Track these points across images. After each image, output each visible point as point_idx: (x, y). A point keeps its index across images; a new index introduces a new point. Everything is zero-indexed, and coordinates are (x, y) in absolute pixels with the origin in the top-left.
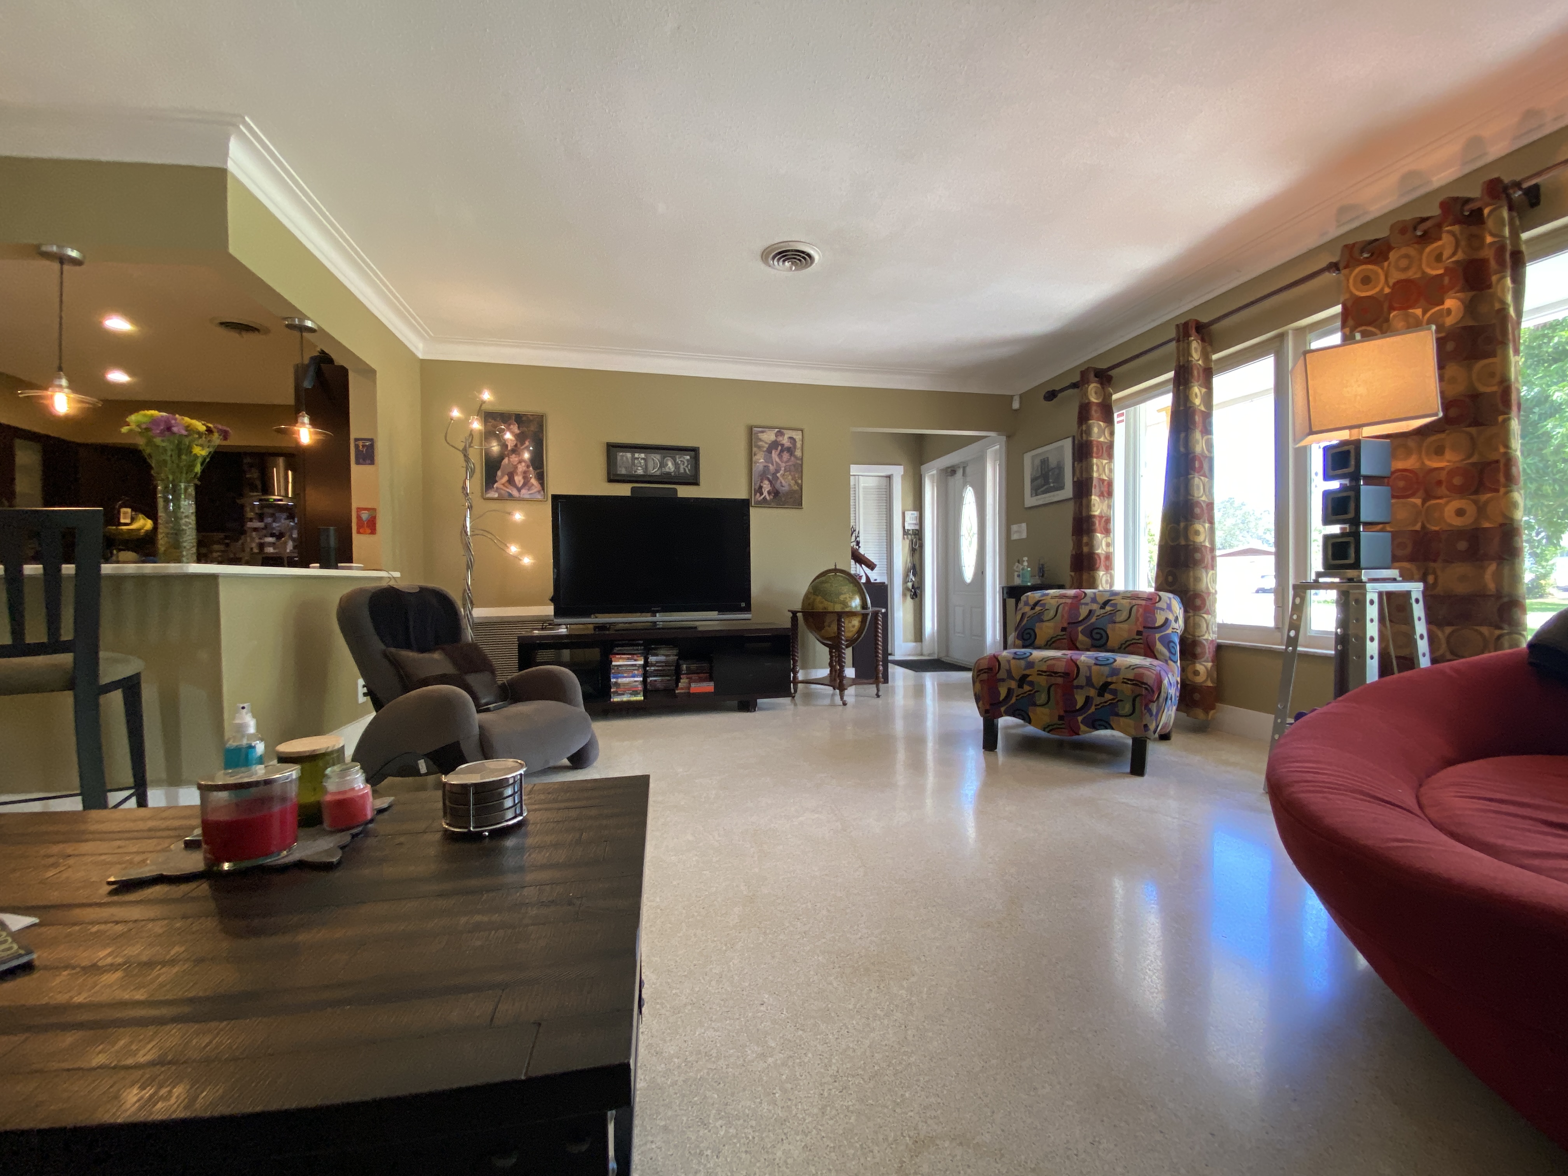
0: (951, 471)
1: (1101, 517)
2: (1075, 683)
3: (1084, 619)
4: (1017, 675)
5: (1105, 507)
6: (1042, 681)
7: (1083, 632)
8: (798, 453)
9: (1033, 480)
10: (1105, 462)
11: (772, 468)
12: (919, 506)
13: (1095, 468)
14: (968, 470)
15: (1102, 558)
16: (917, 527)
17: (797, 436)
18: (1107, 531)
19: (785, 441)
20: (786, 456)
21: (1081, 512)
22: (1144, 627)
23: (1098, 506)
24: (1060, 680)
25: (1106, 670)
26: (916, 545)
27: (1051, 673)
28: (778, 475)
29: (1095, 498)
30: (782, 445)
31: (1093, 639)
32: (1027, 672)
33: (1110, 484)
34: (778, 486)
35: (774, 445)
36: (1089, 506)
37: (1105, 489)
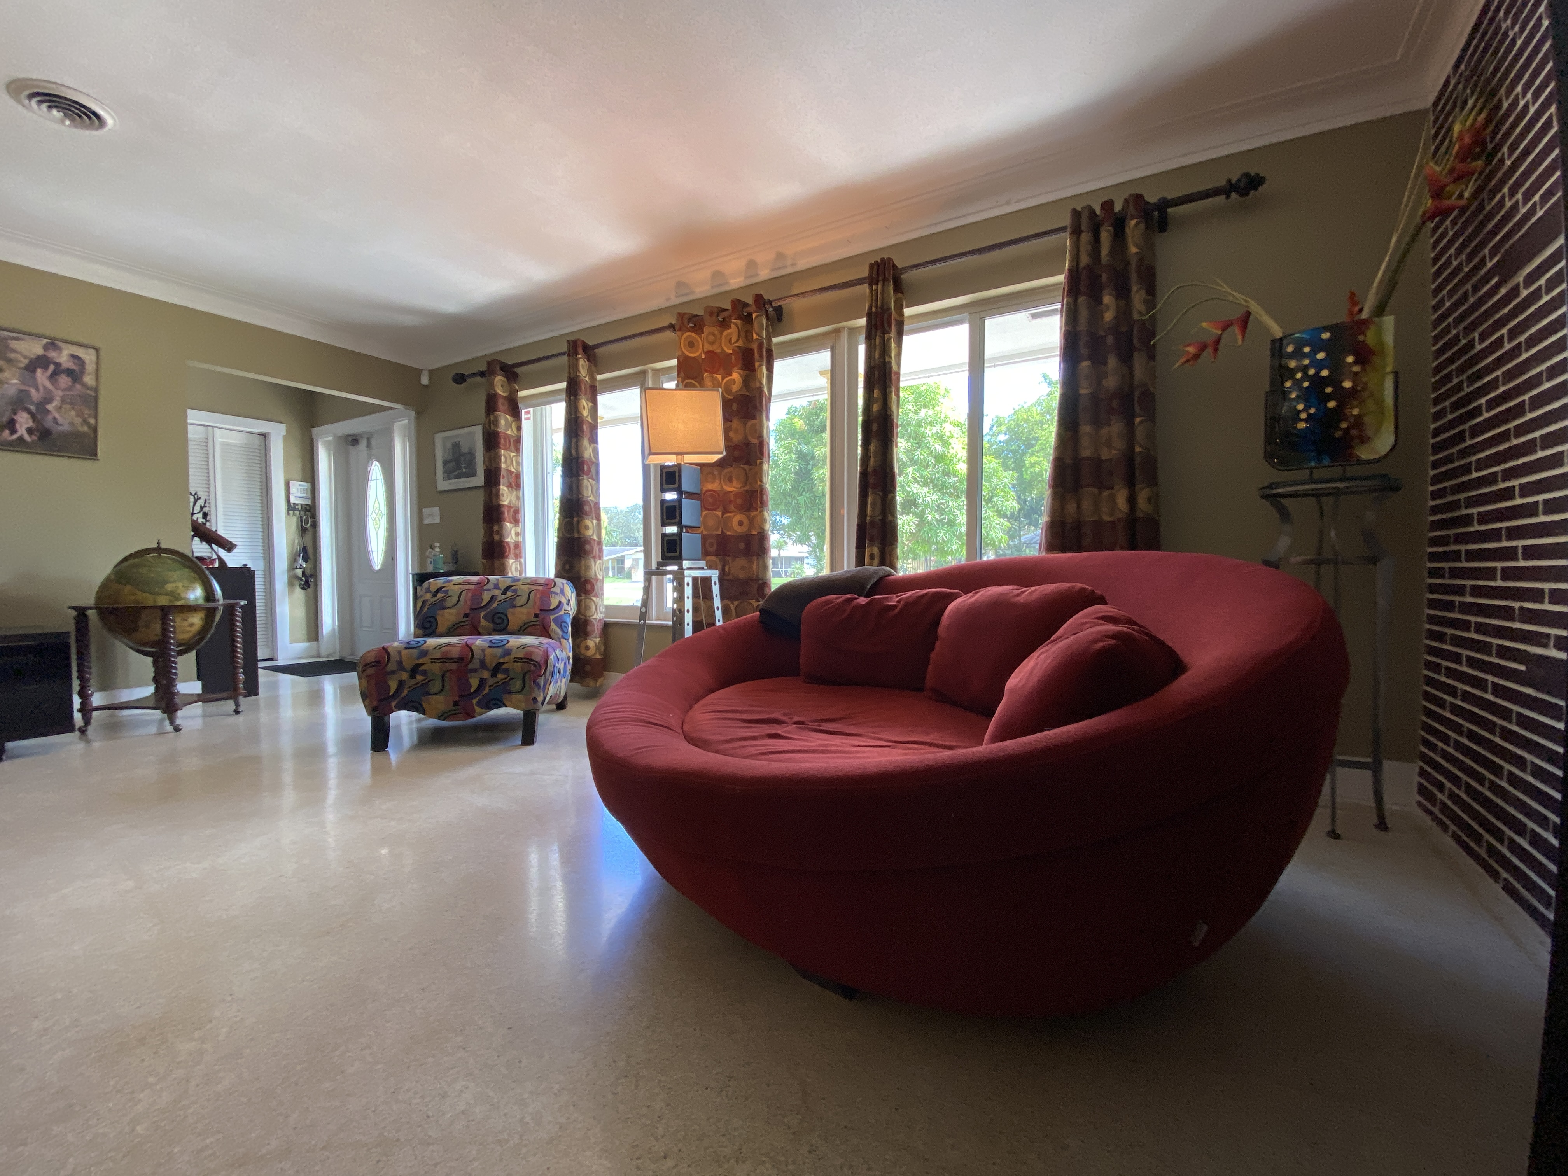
0: (354, 440)
1: (509, 507)
2: (470, 667)
3: (485, 606)
4: (408, 665)
5: (513, 498)
6: (436, 668)
7: (485, 617)
8: (89, 380)
9: (445, 463)
10: (512, 454)
11: (35, 395)
12: (310, 476)
13: (503, 459)
14: (373, 442)
15: (512, 546)
16: (309, 502)
17: (88, 357)
18: (516, 521)
19: (63, 357)
20: (64, 380)
21: (491, 499)
22: (541, 610)
23: (506, 497)
24: (454, 666)
25: (499, 651)
26: (307, 523)
27: (445, 659)
28: (49, 407)
29: (503, 489)
30: (57, 365)
31: (493, 622)
32: (421, 661)
33: (518, 476)
34: (48, 423)
35: (41, 362)
36: (498, 495)
37: (513, 480)
